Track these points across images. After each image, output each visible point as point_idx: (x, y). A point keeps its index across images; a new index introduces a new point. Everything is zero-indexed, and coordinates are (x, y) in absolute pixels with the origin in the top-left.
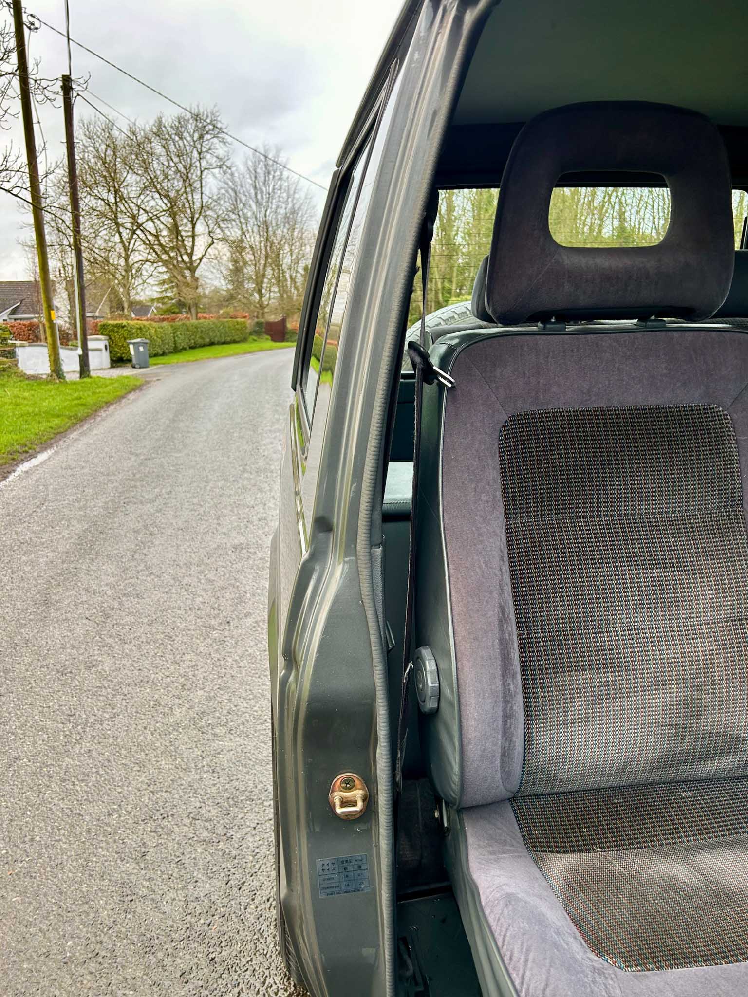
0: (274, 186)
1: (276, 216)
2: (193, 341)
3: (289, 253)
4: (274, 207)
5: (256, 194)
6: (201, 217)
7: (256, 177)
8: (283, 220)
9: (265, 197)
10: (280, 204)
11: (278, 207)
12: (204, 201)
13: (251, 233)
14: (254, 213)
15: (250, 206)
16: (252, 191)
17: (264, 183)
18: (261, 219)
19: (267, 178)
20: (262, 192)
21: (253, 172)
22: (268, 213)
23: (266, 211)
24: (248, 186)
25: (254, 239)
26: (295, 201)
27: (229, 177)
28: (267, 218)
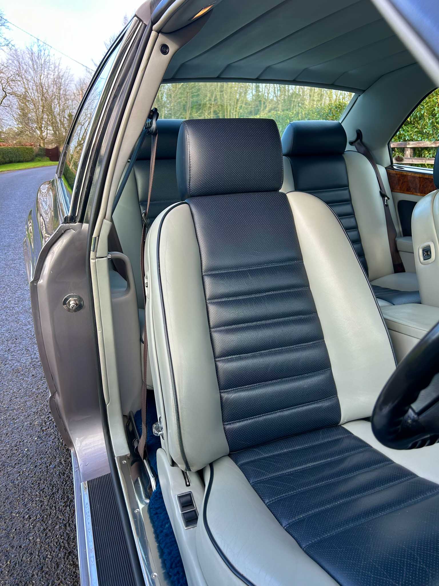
0: (45, 60)
1: (48, 80)
3: (58, 105)
4: (46, 74)
5: (33, 64)
7: (32, 53)
8: (52, 82)
9: (39, 67)
10: (50, 72)
11: (48, 74)
13: (31, 90)
14: (32, 77)
15: (30, 72)
16: (31, 62)
17: (38, 58)
18: (38, 82)
19: (40, 54)
20: (37, 63)
21: (30, 50)
22: (42, 78)
23: (41, 76)
24: (27, 59)
25: (34, 95)
26: (59, 71)
27: (14, 52)
28: (42, 81)
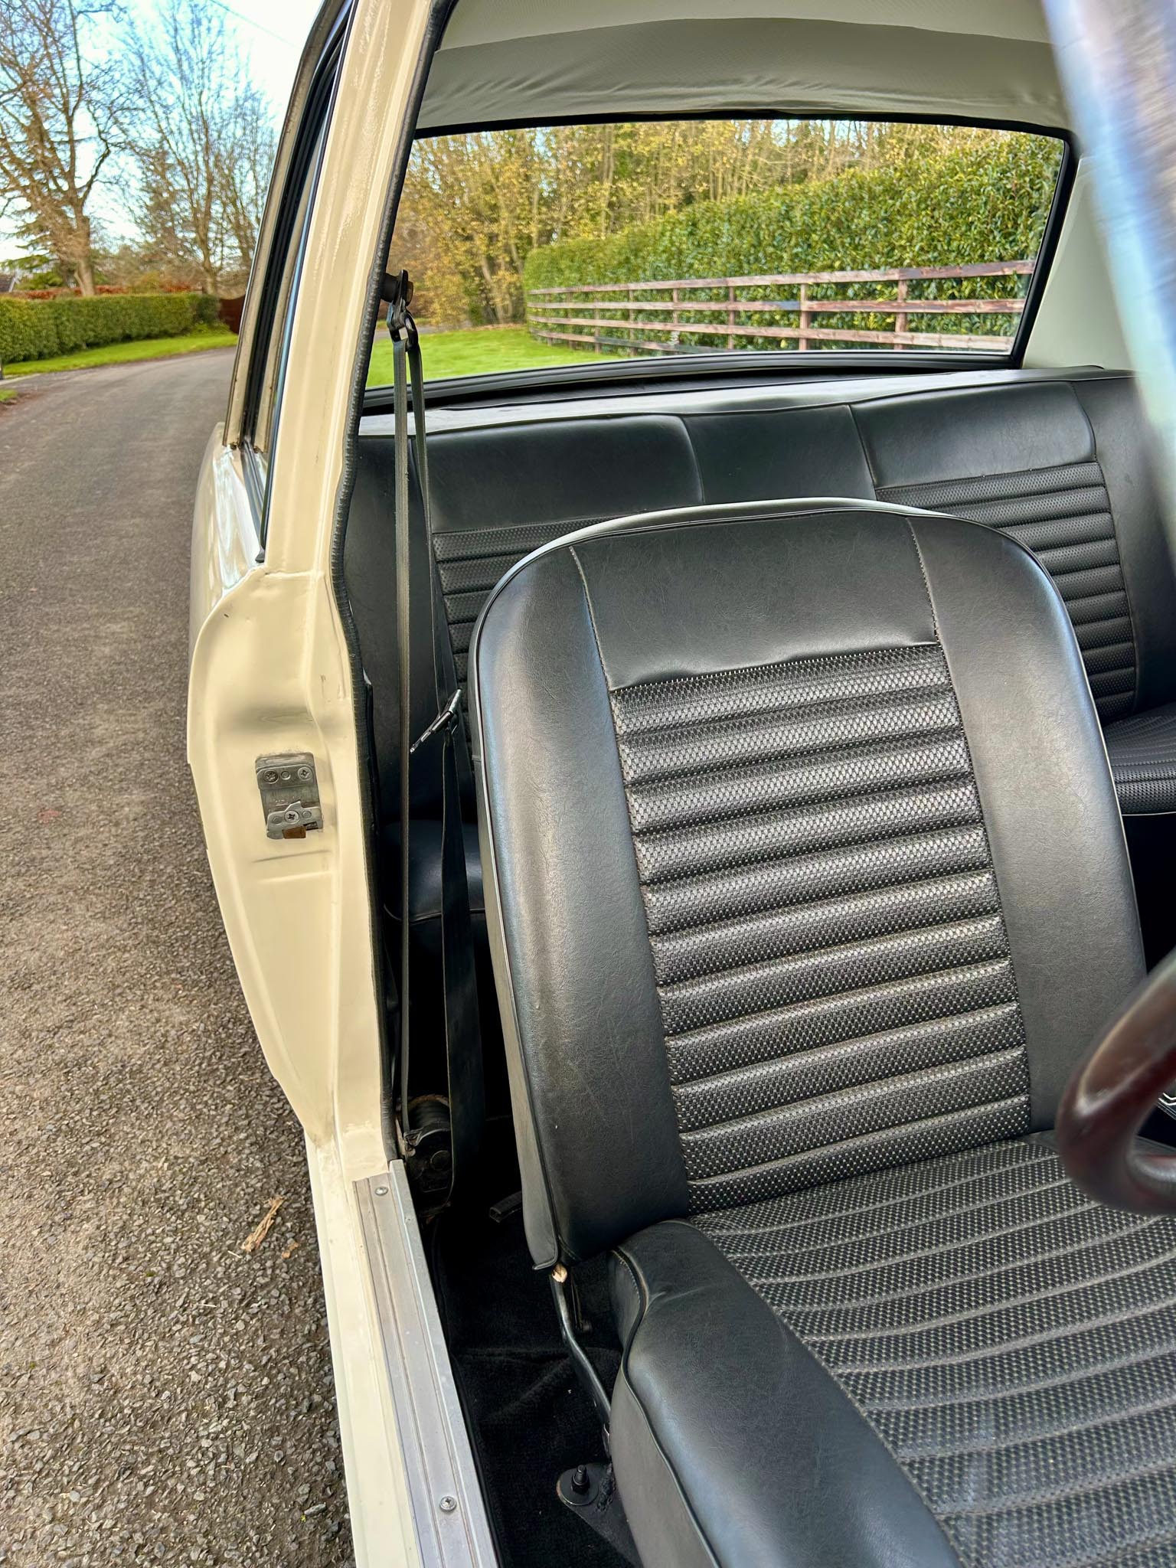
0: (211, 46)
1: (220, 104)
2: (92, 334)
4: (213, 86)
5: (179, 60)
6: (83, 104)
7: (176, 30)
8: (233, 111)
9: (195, 67)
10: (226, 81)
11: (221, 86)
12: (85, 73)
13: (177, 135)
14: (178, 98)
15: (171, 85)
16: (172, 56)
17: (192, 42)
18: (193, 110)
19: (196, 33)
20: (189, 59)
21: (171, 20)
22: (204, 100)
23: (201, 93)
24: (162, 46)
25: (185, 148)
26: (250, 77)
27: (126, 28)
28: (204, 108)
